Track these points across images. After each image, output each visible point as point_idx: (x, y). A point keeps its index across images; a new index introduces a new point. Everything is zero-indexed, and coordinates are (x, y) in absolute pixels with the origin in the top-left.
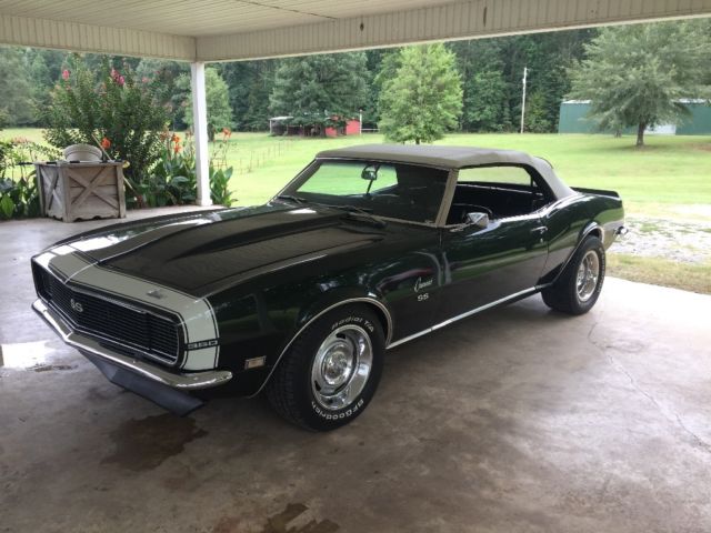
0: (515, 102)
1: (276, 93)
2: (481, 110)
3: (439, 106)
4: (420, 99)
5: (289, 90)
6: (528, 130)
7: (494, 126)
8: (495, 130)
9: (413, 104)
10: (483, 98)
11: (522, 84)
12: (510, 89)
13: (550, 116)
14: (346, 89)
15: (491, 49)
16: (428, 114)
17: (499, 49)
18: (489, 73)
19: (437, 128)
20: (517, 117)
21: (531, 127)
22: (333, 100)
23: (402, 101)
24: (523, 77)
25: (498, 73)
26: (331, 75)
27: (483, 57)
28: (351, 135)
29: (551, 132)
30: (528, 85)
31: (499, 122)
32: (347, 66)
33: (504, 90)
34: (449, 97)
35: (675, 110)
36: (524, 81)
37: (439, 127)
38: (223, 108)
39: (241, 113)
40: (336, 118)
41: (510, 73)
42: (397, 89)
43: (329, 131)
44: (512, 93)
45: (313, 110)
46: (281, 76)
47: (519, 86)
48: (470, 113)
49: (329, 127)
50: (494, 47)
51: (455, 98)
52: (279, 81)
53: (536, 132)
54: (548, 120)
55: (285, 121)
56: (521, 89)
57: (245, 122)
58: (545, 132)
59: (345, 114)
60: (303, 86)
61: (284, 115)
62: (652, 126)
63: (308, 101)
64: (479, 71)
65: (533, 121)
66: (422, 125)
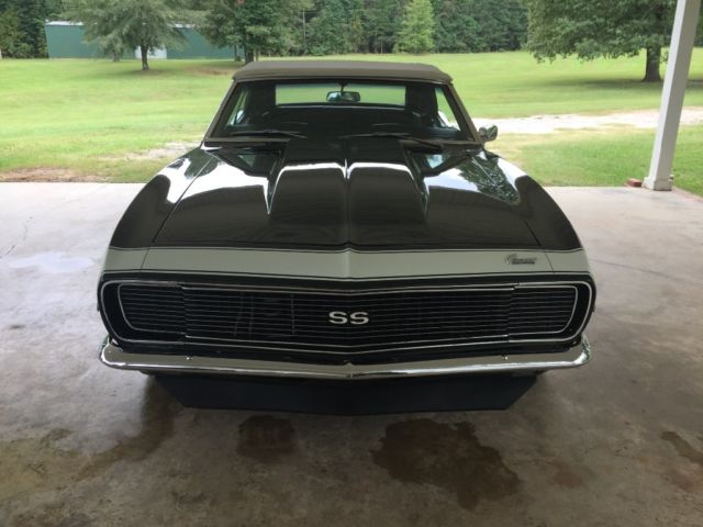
6: (8, 55)
13: (29, 38)
21: (10, 51)
29: (36, 57)
35: (173, 35)
53: (18, 57)
54: (29, 43)
58: (28, 57)
62: (152, 50)
65: (12, 45)
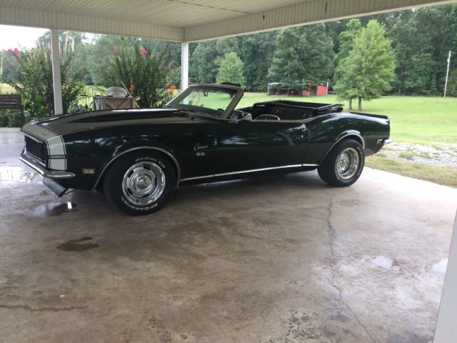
0: (440, 75)
1: (273, 67)
2: (415, 80)
3: (377, 76)
4: (364, 71)
5: (281, 65)
6: (450, 95)
7: (424, 91)
8: (425, 94)
9: (358, 74)
10: (417, 72)
11: (447, 63)
12: (438, 66)
14: (318, 65)
15: (425, 38)
16: (368, 81)
17: (430, 38)
18: (423, 54)
19: (373, 91)
20: (442, 86)
21: (452, 93)
22: (308, 72)
23: (350, 72)
24: (447, 58)
25: (428, 54)
26: (309, 56)
27: (419, 44)
28: (319, 95)
30: (451, 63)
31: (428, 89)
32: (319, 50)
33: (433, 67)
34: (385, 70)
36: (449, 60)
37: (376, 90)
38: (239, 77)
39: (252, 80)
40: (310, 84)
41: (438, 55)
42: (348, 65)
43: (304, 92)
44: (439, 69)
45: (294, 78)
46: (277, 57)
47: (444, 64)
48: (406, 82)
49: (304, 89)
50: (428, 37)
51: (390, 70)
52: (275, 60)
55: (278, 86)
56: (446, 66)
57: (254, 86)
59: (316, 81)
60: (289, 63)
61: (276, 81)
63: (292, 73)
64: (415, 53)
65: (454, 89)
66: (363, 88)
